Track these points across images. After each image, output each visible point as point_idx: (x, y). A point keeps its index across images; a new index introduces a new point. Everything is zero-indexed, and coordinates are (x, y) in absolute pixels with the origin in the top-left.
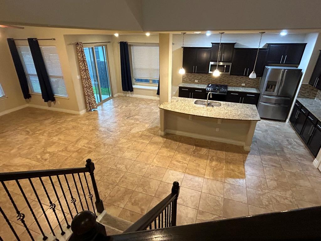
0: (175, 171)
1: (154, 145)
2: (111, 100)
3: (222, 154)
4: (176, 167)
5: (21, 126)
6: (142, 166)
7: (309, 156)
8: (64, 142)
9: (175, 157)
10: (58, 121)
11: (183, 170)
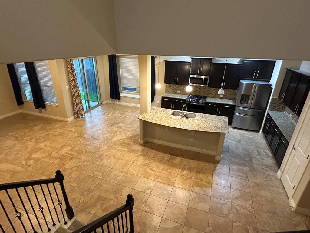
0: (147, 179)
1: (132, 153)
2: (100, 107)
3: (194, 163)
4: (149, 175)
5: (12, 132)
6: (118, 174)
7: (275, 167)
8: (49, 149)
9: (150, 165)
10: (47, 127)
11: (155, 178)
